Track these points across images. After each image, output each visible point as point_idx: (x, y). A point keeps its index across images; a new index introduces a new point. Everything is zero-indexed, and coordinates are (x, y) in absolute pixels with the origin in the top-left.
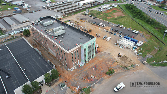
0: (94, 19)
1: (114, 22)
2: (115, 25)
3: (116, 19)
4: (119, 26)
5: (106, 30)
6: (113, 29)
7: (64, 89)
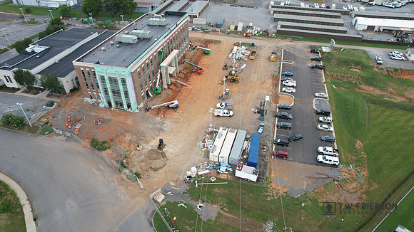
7: (45, 110)
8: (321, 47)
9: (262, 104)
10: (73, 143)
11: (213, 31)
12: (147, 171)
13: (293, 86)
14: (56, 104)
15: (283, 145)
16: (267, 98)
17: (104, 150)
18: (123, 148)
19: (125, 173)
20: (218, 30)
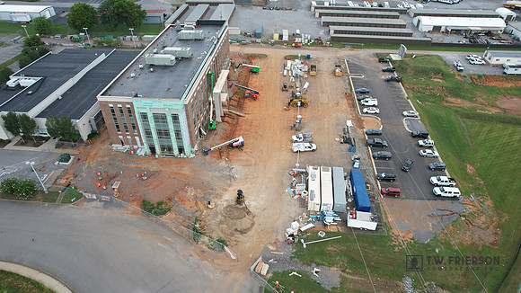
5: (350, 125)
7: (59, 166)
8: (388, 54)
9: (346, 131)
10: (116, 210)
11: (253, 42)
12: (232, 235)
13: (374, 106)
14: (72, 157)
15: (389, 180)
16: (349, 123)
17: (164, 213)
18: (188, 208)
19: (203, 242)
20: (259, 40)
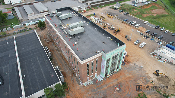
0: (125, 15)
1: (151, 22)
2: (152, 26)
3: (154, 18)
4: (158, 28)
5: (139, 32)
6: (149, 32)
